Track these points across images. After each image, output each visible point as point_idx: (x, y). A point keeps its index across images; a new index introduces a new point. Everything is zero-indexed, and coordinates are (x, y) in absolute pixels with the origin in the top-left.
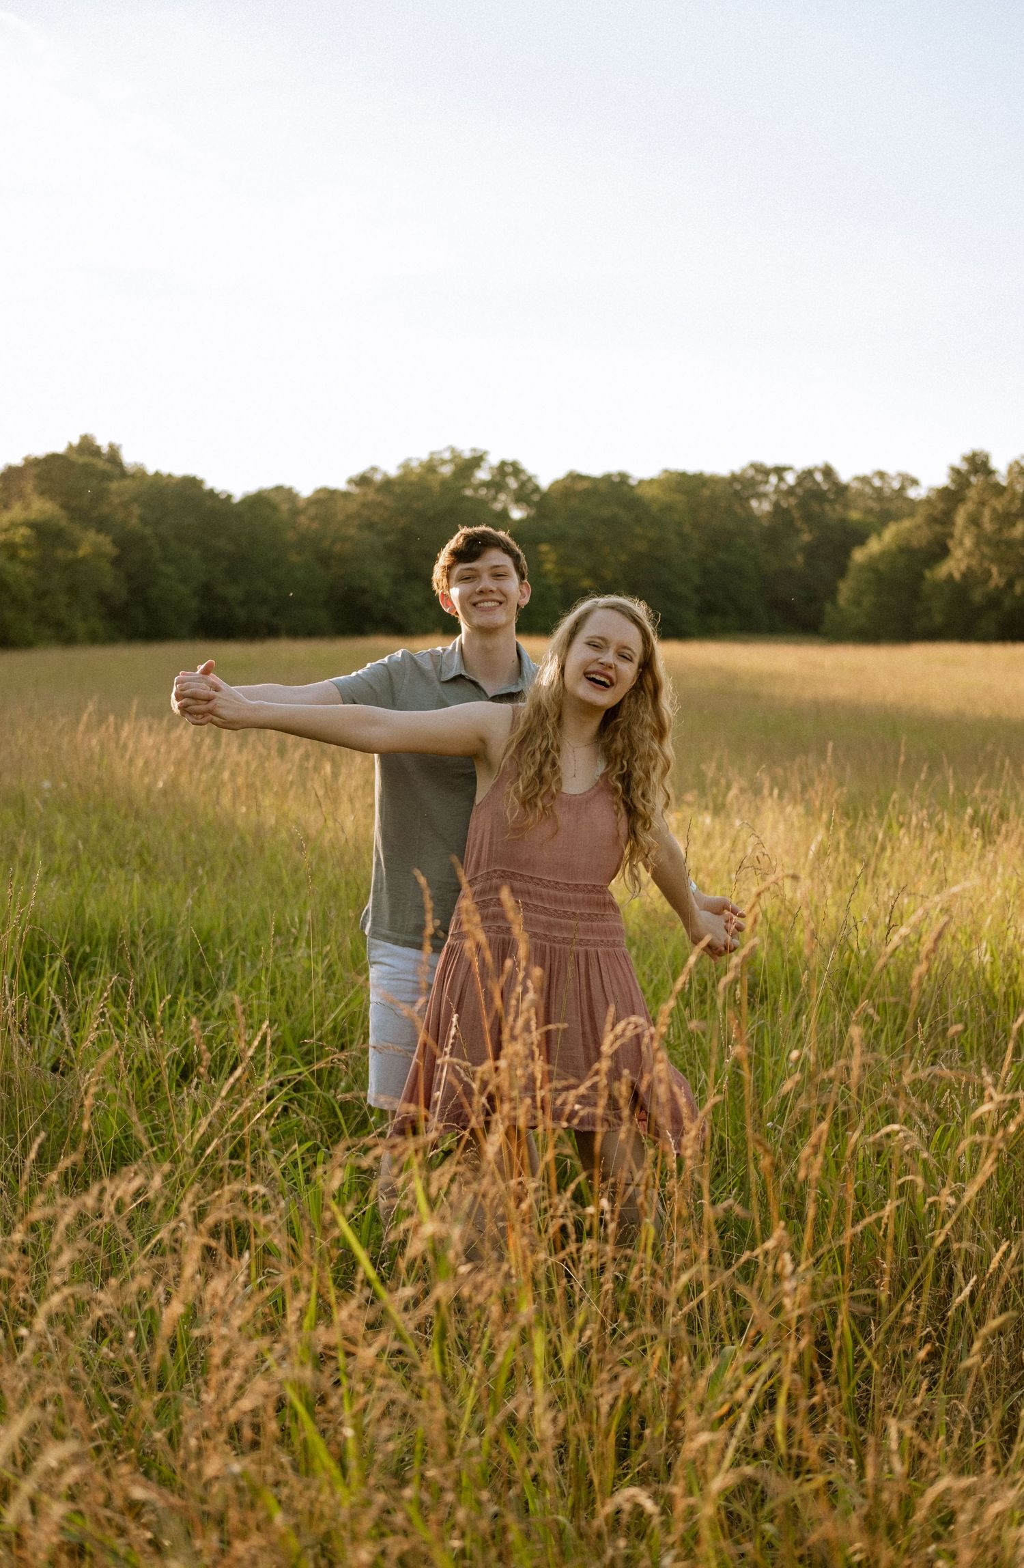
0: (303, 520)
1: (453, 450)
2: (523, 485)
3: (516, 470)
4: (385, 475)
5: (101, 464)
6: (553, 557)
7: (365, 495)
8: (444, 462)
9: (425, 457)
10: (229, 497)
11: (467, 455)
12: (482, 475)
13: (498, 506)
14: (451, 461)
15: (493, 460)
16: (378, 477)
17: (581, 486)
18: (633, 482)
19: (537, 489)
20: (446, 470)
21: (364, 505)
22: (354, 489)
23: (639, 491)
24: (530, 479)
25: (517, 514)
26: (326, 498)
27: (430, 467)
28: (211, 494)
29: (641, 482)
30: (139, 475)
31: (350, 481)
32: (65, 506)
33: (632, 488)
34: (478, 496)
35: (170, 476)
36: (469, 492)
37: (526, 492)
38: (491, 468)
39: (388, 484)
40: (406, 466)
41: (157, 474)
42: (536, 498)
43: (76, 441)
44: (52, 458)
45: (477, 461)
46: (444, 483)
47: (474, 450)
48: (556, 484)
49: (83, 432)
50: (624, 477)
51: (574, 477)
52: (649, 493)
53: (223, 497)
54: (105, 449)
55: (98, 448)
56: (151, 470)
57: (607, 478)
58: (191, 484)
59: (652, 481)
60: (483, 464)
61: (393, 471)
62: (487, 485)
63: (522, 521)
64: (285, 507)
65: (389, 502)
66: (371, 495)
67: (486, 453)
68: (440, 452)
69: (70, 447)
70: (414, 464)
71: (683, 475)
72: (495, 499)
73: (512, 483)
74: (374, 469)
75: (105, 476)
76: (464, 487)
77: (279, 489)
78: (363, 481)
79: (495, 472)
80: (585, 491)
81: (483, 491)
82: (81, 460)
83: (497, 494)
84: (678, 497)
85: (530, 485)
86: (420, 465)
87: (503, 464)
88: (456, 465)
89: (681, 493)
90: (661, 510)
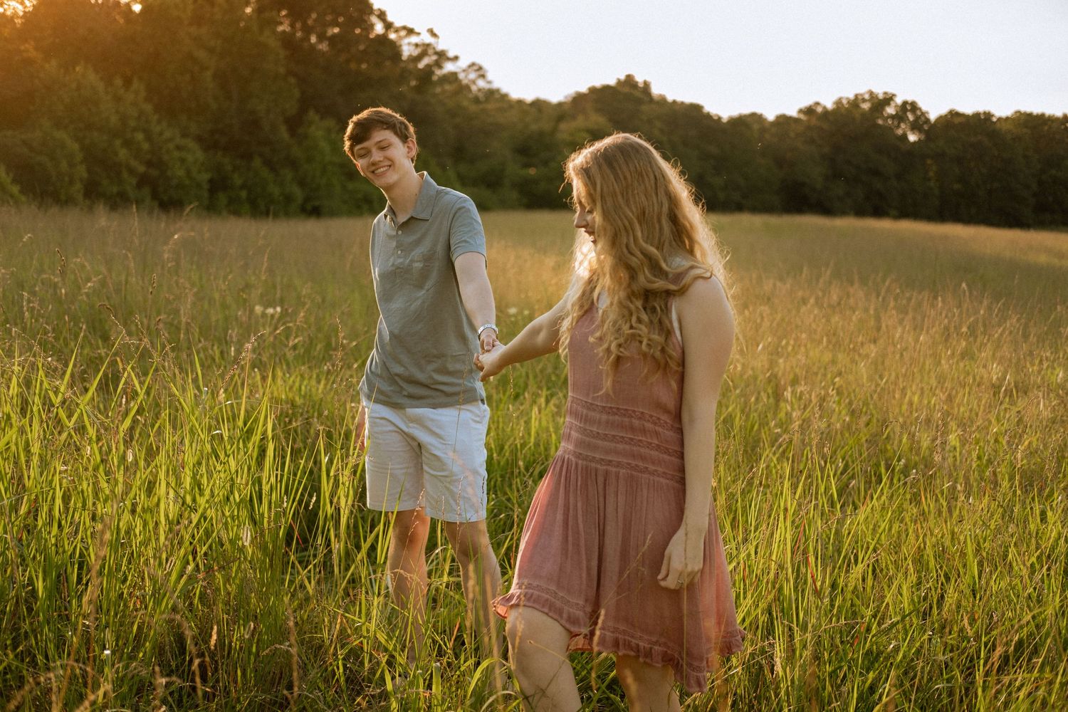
0: (767, 136)
1: (871, 93)
2: (917, 118)
3: (914, 107)
4: (825, 107)
5: (637, 94)
6: (934, 168)
7: (809, 121)
8: (864, 100)
9: (852, 96)
10: (720, 118)
11: (881, 96)
12: (890, 110)
13: (900, 132)
14: (869, 100)
15: (899, 100)
16: (819, 110)
17: (957, 120)
18: (994, 119)
19: (927, 120)
20: (866, 106)
21: (809, 128)
22: (802, 117)
23: (998, 125)
24: (923, 114)
25: (912, 138)
26: (783, 120)
27: (855, 103)
28: (708, 116)
29: (1000, 119)
30: (662, 101)
31: (801, 111)
32: (610, 120)
33: (995, 123)
34: (887, 124)
35: (682, 103)
36: (880, 122)
37: (920, 122)
38: (896, 106)
39: (826, 113)
40: (839, 102)
41: (674, 102)
42: (926, 127)
43: (622, 77)
44: (606, 88)
45: (888, 99)
46: (864, 114)
47: (885, 93)
48: (940, 118)
49: (627, 73)
50: (988, 116)
51: (954, 114)
52: (1005, 127)
53: (716, 118)
54: (641, 85)
55: (637, 82)
56: (670, 98)
57: (977, 115)
58: (696, 108)
59: (1007, 118)
60: (892, 102)
62: (892, 117)
63: (915, 143)
64: (756, 127)
65: (825, 126)
66: (814, 121)
67: (894, 95)
68: (861, 95)
69: (619, 82)
70: (845, 102)
71: (1030, 115)
72: (898, 126)
73: (911, 117)
74: (817, 104)
75: (639, 102)
76: (878, 118)
77: (753, 115)
78: (809, 111)
79: (899, 109)
80: (960, 123)
81: (890, 122)
82: (626, 90)
83: (899, 123)
84: (1025, 130)
85: (923, 118)
86: (848, 102)
87: (905, 103)
88: (873, 104)
89: (1026, 127)
90: (1013, 139)
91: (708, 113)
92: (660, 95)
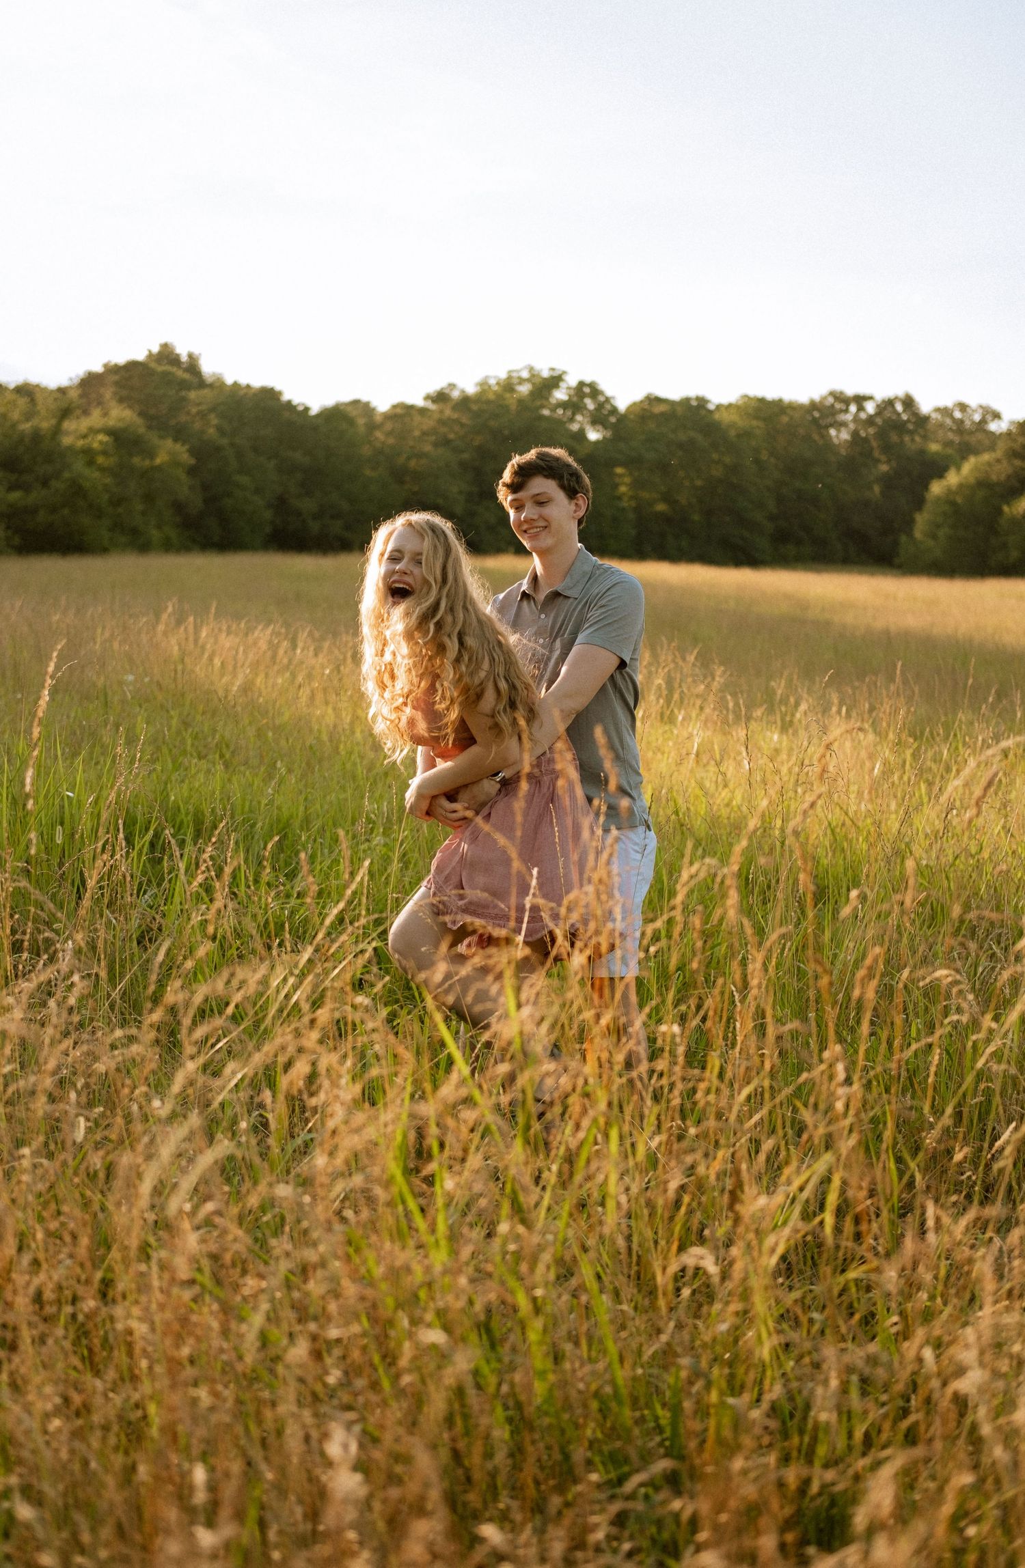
0: (379, 434)
1: (531, 369)
2: (600, 406)
3: (595, 391)
4: (463, 391)
5: (180, 374)
6: (627, 480)
7: (441, 412)
8: (522, 381)
9: (503, 375)
10: (307, 409)
11: (546, 374)
12: (560, 395)
13: (575, 427)
14: (528, 380)
15: (572, 380)
16: (455, 394)
17: (658, 409)
18: (711, 407)
19: (614, 411)
20: (524, 389)
21: (442, 422)
22: (431, 406)
23: (717, 416)
24: (608, 400)
25: (593, 435)
26: (403, 413)
27: (508, 386)
28: (289, 406)
29: (719, 407)
30: (218, 385)
31: (427, 398)
32: (141, 414)
33: (711, 412)
34: (555, 416)
35: (248, 386)
36: (546, 412)
37: (604, 414)
38: (569, 388)
39: (465, 400)
40: (484, 384)
41: (236, 384)
42: (613, 420)
43: (156, 349)
44: (132, 365)
45: (555, 381)
46: (520, 401)
47: (553, 369)
49: (163, 341)
50: (702, 402)
51: (653, 400)
52: (726, 418)
53: (301, 408)
54: (184, 358)
55: (178, 355)
56: (229, 380)
57: (686, 401)
58: (270, 394)
59: (730, 405)
60: (562, 384)
61: (471, 389)
62: (564, 405)
63: (597, 442)
64: (361, 421)
65: (465, 420)
66: (448, 412)
67: (564, 372)
68: (518, 371)
69: (150, 355)
70: (492, 382)
71: (762, 401)
72: (572, 420)
73: (590, 404)
74: (452, 386)
75: (184, 385)
76: (543, 407)
77: (356, 402)
78: (440, 397)
79: (572, 392)
80: (662, 414)
81: (560, 411)
82: (160, 369)
83: (574, 414)
84: (755, 423)
85: (608, 407)
86: (498, 384)
87: (582, 384)
88: (533, 384)
89: (757, 418)
90: (739, 436)
91: (289, 402)
92: (214, 374)
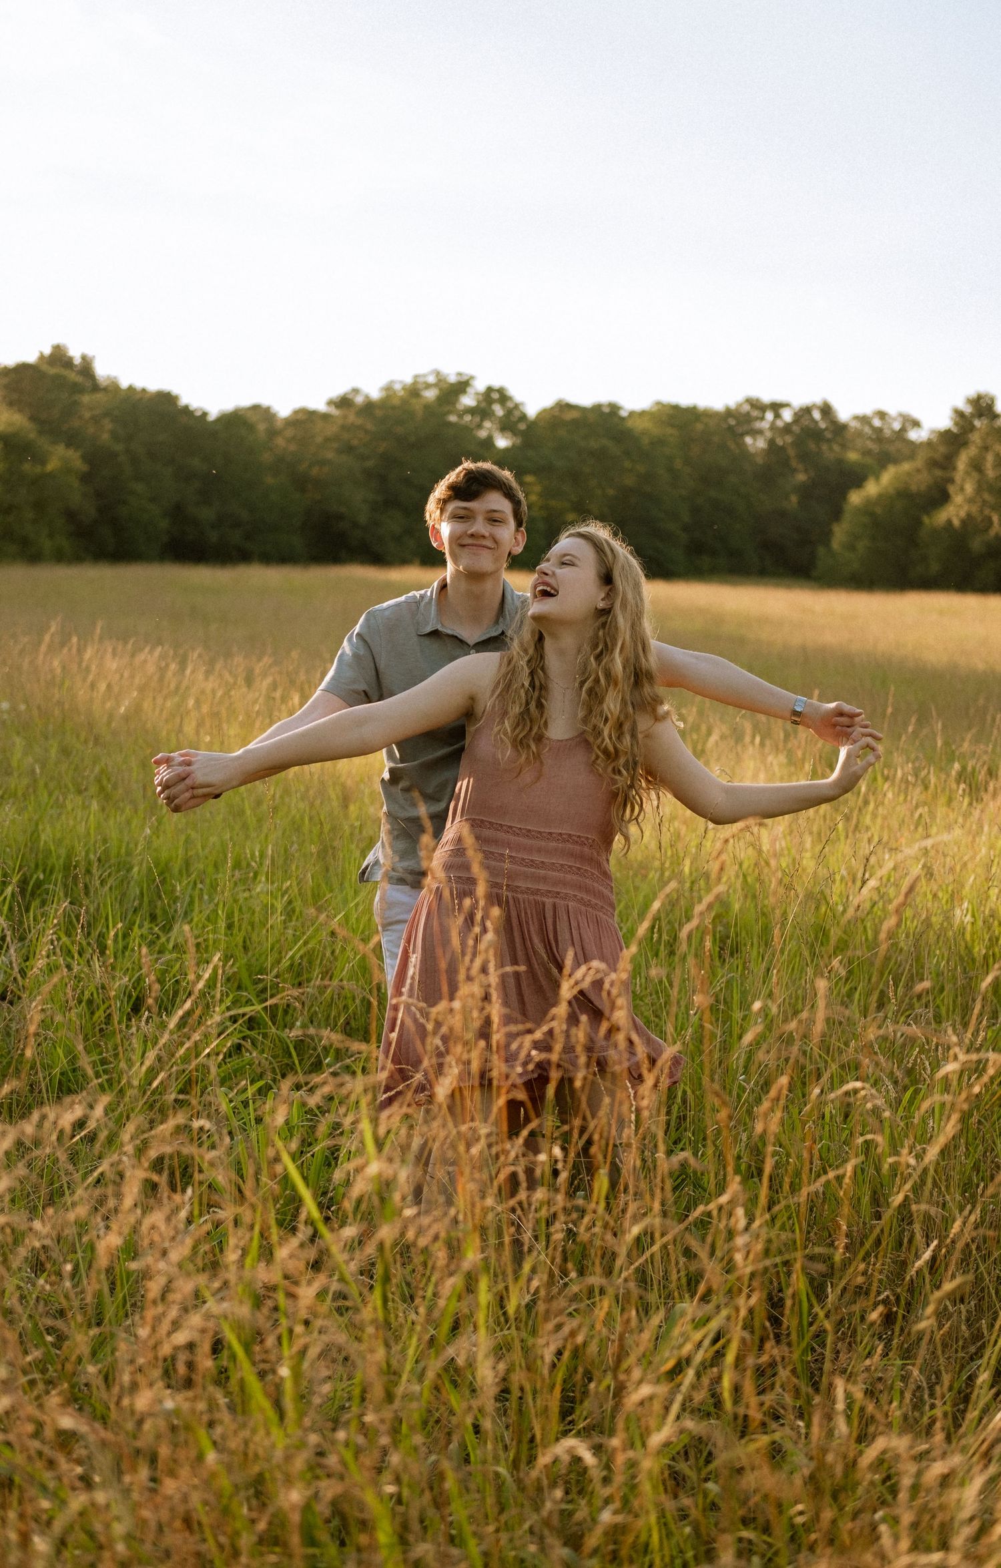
0: (280, 441)
1: (438, 373)
2: (509, 412)
3: (502, 396)
4: (367, 397)
5: (73, 377)
6: (537, 489)
7: (345, 417)
8: (428, 386)
9: (409, 380)
10: (205, 414)
11: (453, 379)
12: (468, 401)
13: (483, 434)
14: (435, 385)
15: (480, 385)
16: (359, 400)
17: (569, 416)
18: (623, 414)
19: (523, 417)
20: (430, 395)
21: (344, 427)
22: (334, 411)
23: (630, 424)
24: (517, 406)
25: (502, 442)
26: (305, 419)
27: (414, 391)
28: (186, 410)
29: (632, 414)
30: (112, 388)
31: (330, 403)
32: (33, 418)
33: (623, 419)
34: (463, 422)
35: (144, 390)
36: (453, 418)
37: (513, 420)
38: (477, 394)
39: (369, 407)
40: (388, 388)
41: (131, 389)
42: (522, 426)
43: (47, 351)
44: (23, 368)
45: (462, 386)
46: (427, 407)
47: (459, 374)
48: (544, 412)
49: (56, 342)
50: (614, 408)
51: (563, 406)
52: (639, 425)
53: (198, 414)
54: (77, 361)
55: (70, 359)
56: (124, 384)
57: (597, 408)
58: (167, 399)
59: (643, 413)
60: (469, 390)
61: (374, 392)
62: (471, 411)
63: (506, 450)
64: (262, 427)
65: (370, 426)
66: (352, 418)
67: (472, 378)
68: (425, 376)
69: (42, 357)
70: (398, 387)
71: (676, 408)
72: (480, 426)
73: (499, 410)
74: (356, 391)
75: (76, 389)
76: (449, 412)
77: (256, 408)
78: (344, 402)
79: (481, 398)
80: (573, 421)
81: (467, 418)
82: (53, 371)
83: (482, 421)
84: (669, 431)
85: (517, 414)
86: (403, 389)
87: (490, 390)
88: (441, 390)
89: (672, 426)
90: (652, 443)
91: (186, 407)
92: (109, 377)
